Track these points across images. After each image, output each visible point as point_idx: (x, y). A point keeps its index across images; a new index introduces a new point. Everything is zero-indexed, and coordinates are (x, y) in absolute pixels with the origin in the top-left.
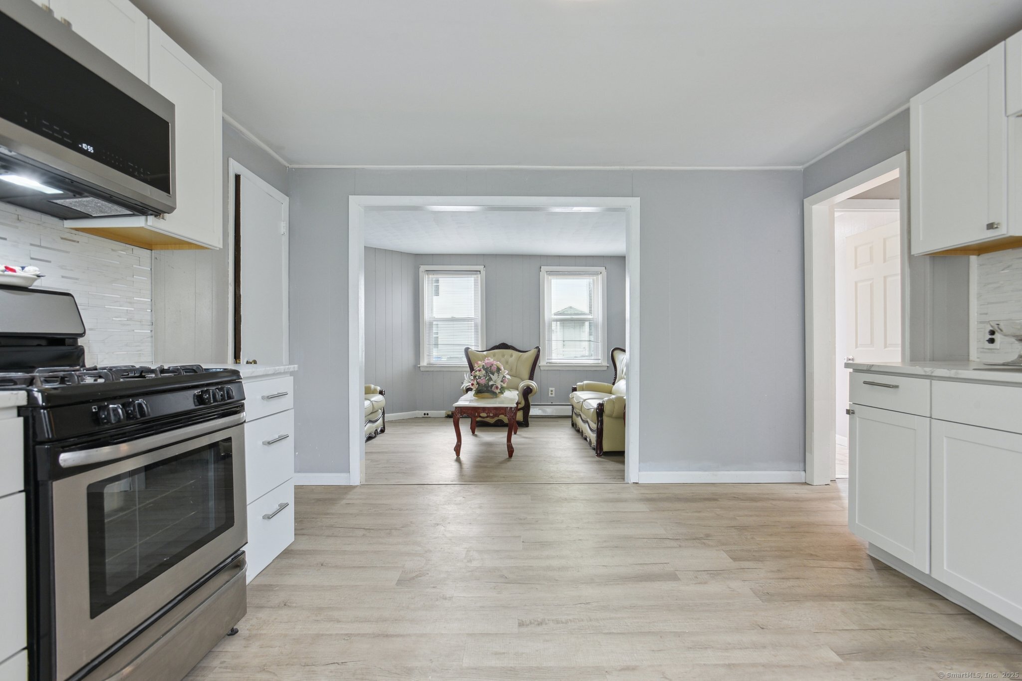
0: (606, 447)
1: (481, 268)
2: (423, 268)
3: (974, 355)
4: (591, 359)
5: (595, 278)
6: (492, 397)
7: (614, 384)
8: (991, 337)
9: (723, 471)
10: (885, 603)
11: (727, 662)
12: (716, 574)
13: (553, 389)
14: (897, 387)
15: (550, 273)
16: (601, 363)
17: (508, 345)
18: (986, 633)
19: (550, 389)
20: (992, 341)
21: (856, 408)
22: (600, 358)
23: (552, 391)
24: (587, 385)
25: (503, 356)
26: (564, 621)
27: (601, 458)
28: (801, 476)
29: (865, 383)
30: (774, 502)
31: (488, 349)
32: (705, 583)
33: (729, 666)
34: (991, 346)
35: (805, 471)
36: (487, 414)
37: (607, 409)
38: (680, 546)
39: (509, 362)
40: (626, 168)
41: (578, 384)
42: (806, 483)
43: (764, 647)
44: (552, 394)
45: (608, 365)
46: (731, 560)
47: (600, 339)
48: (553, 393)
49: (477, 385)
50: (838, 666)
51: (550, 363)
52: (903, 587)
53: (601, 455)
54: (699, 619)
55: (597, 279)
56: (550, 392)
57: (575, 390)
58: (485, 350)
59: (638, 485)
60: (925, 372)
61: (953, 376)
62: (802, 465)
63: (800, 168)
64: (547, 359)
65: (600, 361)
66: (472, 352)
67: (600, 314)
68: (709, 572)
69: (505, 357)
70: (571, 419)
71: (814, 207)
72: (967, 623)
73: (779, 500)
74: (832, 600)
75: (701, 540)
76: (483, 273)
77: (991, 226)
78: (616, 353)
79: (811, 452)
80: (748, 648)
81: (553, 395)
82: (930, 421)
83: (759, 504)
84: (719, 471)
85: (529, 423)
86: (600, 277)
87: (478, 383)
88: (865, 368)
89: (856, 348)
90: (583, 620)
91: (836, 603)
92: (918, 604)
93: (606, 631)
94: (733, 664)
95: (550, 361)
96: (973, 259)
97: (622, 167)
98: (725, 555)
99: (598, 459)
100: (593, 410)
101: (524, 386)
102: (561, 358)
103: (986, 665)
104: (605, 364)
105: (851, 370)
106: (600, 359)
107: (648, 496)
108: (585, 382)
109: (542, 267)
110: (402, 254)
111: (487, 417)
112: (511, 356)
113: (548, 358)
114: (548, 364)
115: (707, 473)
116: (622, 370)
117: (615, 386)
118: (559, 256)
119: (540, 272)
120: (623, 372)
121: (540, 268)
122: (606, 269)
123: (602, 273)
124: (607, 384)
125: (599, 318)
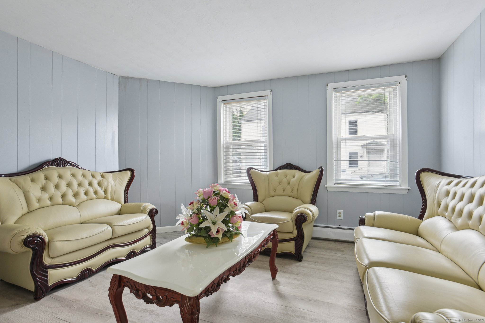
1: (268, 92)
2: (220, 99)
4: (387, 181)
5: (392, 90)
7: (421, 217)
13: (341, 211)
15: (336, 90)
16: (400, 186)
17: (293, 165)
19: (338, 211)
22: (398, 179)
23: (340, 213)
24: (380, 217)
25: (286, 176)
31: (275, 169)
39: (290, 183)
41: (368, 214)
44: (340, 216)
45: (410, 188)
47: (398, 158)
51: (338, 184)
55: (395, 91)
56: (338, 215)
57: (362, 222)
64: (336, 180)
65: (398, 184)
66: (255, 172)
67: (398, 131)
69: (288, 177)
76: (270, 97)
78: (424, 175)
81: (341, 218)
86: (398, 87)
95: (339, 182)
101: (298, 213)
102: (350, 179)
104: (405, 186)
106: (398, 181)
108: (378, 213)
109: (328, 84)
110: (201, 87)
112: (294, 176)
113: (337, 178)
114: (336, 185)
116: (436, 202)
117: (426, 223)
118: (348, 71)
119: (327, 90)
120: (439, 205)
121: (327, 85)
122: (406, 77)
123: (401, 83)
124: (409, 217)
125: (397, 135)
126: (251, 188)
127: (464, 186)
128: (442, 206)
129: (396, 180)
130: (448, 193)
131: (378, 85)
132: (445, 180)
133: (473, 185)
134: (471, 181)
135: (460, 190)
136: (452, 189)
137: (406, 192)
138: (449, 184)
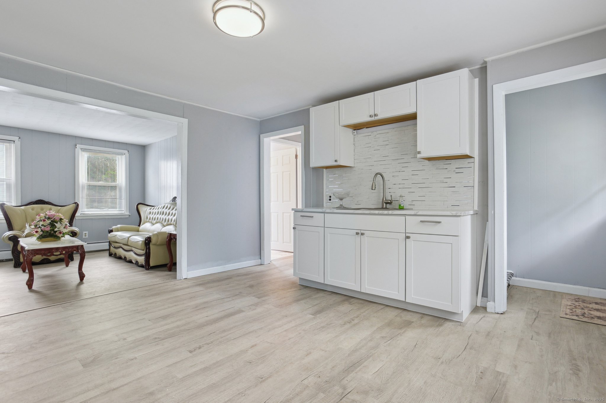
0: (152, 264)
1: (15, 138)
3: (325, 205)
4: (117, 211)
5: (120, 157)
6: (55, 240)
7: (139, 226)
8: (330, 198)
9: (227, 264)
10: (313, 297)
11: (284, 330)
12: (256, 305)
13: (87, 232)
14: (313, 217)
15: (83, 150)
16: (125, 213)
18: (340, 296)
19: (84, 232)
20: (330, 200)
21: (296, 226)
22: (123, 210)
23: (85, 234)
24: (120, 227)
25: (42, 210)
26: (210, 342)
27: (150, 270)
28: (259, 261)
29: (301, 216)
30: (256, 274)
32: (255, 309)
33: (285, 331)
34: (330, 201)
35: (261, 259)
36: (60, 252)
37: (153, 240)
38: (233, 299)
40: (180, 101)
41: (114, 227)
42: (261, 264)
43: (291, 321)
45: (130, 214)
46: (257, 299)
47: (123, 197)
48: (87, 235)
49: (42, 232)
50: (314, 318)
52: (315, 291)
53: (149, 269)
54: (263, 321)
55: (122, 158)
56: (84, 235)
57: (111, 231)
58: (20, 205)
59: (187, 279)
60: (323, 211)
61: (332, 212)
62: (259, 256)
63: (259, 120)
64: (81, 211)
65: (123, 212)
66: (9, 207)
67: (123, 181)
68: (254, 305)
70: (108, 251)
71: (264, 139)
72: (335, 295)
73: (256, 273)
74: (300, 301)
75: (239, 295)
76: (18, 142)
77: (336, 161)
78: (140, 206)
79: (263, 250)
80: (286, 324)
81: (87, 237)
82: (324, 228)
83: (250, 276)
84: (225, 265)
85: (74, 258)
86: (124, 157)
87: (42, 231)
88: (301, 210)
89: (283, 202)
90: (218, 339)
91: (301, 301)
92: (321, 294)
93: (233, 339)
94: (286, 330)
95: (84, 213)
96: (324, 170)
97: (178, 100)
98: (254, 298)
99: (147, 271)
100: (141, 242)
103: (344, 304)
104: (128, 213)
105: (294, 211)
106: (123, 211)
107: (198, 283)
108: (118, 226)
111: (60, 254)
113: (82, 210)
114: (82, 215)
115: (221, 267)
116: (146, 217)
117: (142, 227)
118: (92, 139)
119: (76, 149)
120: (147, 218)
121: (76, 145)
122: (128, 152)
123: (126, 154)
124: (134, 226)
125: (122, 184)
126: (5, 221)
127: (156, 209)
128: (148, 218)
129: (122, 210)
130: (150, 213)
131: (112, 153)
132: (149, 208)
133: (158, 209)
134: (158, 207)
135: (154, 211)
136: (151, 211)
137: (128, 216)
138: (150, 209)
